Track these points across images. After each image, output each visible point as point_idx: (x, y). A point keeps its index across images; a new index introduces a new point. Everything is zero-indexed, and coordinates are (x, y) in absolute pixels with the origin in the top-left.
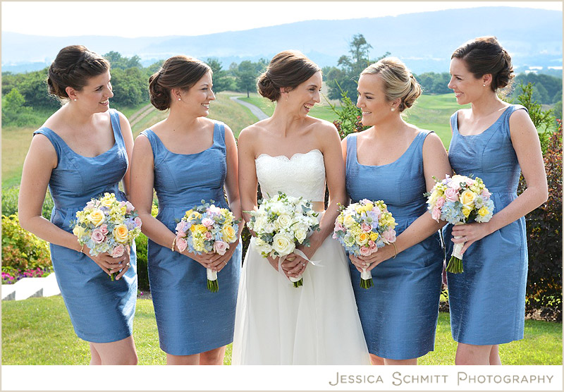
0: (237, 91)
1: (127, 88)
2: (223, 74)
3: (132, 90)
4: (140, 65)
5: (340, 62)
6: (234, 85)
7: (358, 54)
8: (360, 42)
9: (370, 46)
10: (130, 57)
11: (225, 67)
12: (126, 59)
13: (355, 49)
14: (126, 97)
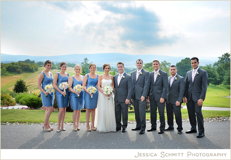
0: (58, 69)
1: (31, 68)
2: (54, 65)
3: (32, 68)
4: (35, 63)
5: (82, 64)
6: (57, 68)
7: (86, 62)
8: (86, 59)
9: (88, 60)
10: (32, 60)
11: (55, 64)
12: (31, 61)
13: (85, 61)
14: (31, 70)
